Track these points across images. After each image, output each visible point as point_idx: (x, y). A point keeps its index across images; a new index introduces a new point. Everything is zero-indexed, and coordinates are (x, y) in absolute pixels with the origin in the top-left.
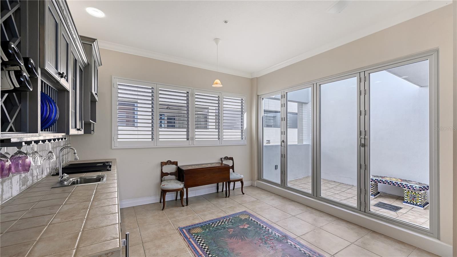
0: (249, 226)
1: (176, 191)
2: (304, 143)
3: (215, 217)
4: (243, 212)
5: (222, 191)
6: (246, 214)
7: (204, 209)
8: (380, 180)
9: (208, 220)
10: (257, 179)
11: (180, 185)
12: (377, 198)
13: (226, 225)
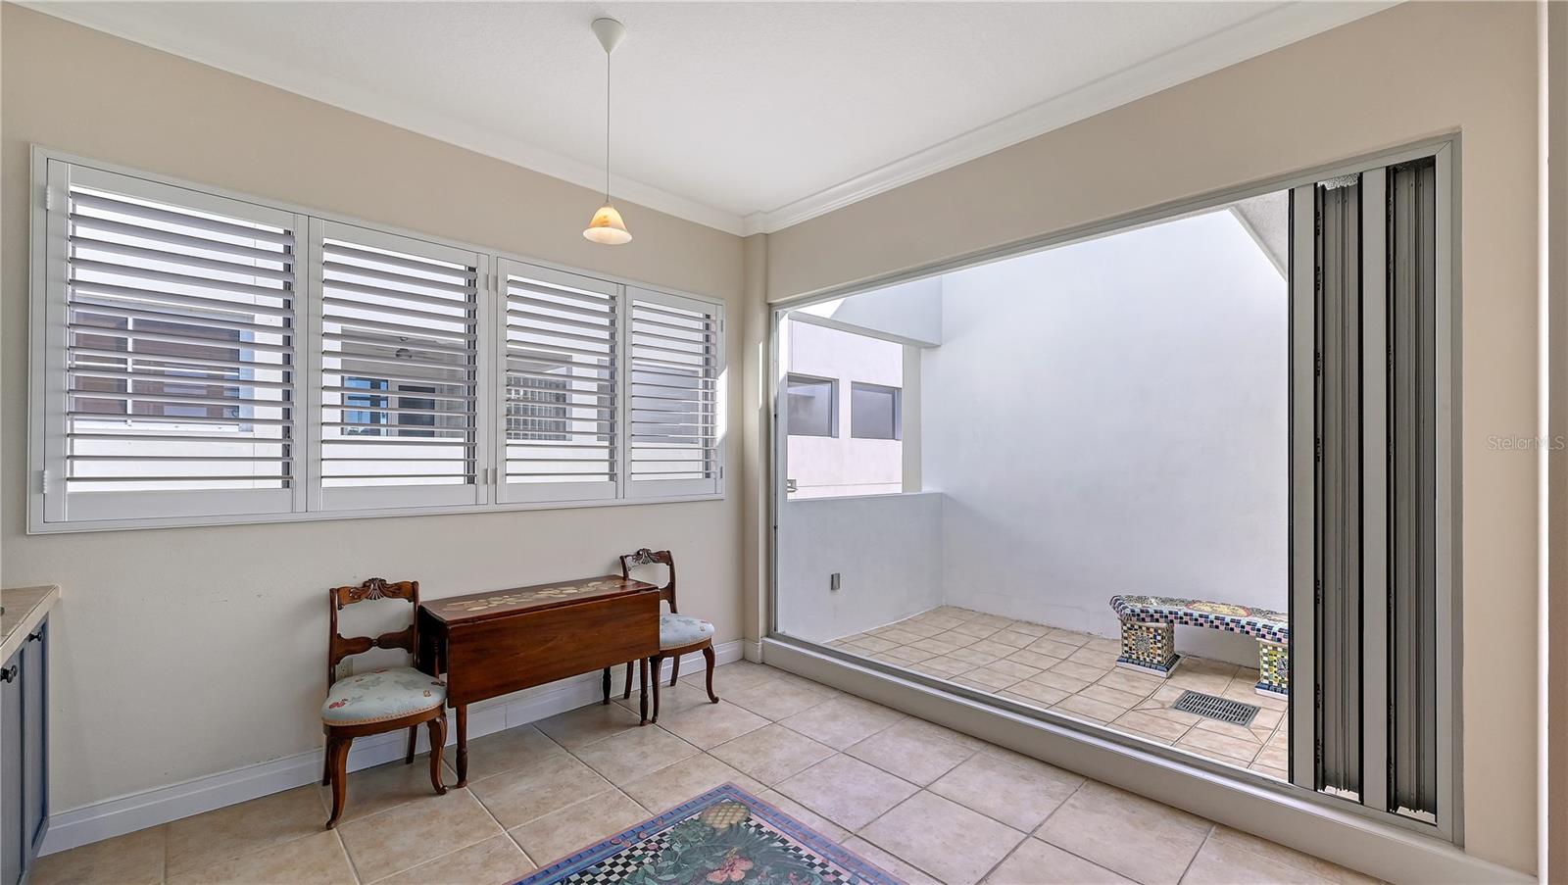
0: (748, 865)
1: (409, 722)
2: (926, 489)
3: (594, 837)
4: (719, 791)
5: (627, 695)
6: (734, 802)
7: (542, 793)
8: (1186, 614)
9: (559, 855)
10: (765, 633)
11: (424, 697)
12: (1176, 677)
13: (647, 874)
